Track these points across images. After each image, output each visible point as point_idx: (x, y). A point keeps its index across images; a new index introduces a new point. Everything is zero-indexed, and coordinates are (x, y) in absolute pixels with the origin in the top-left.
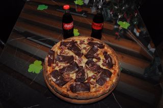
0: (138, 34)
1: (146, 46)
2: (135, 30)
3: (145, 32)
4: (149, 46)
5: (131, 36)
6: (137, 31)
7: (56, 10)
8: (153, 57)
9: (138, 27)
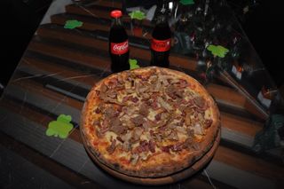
0: (239, 76)
1: (255, 96)
2: (234, 70)
3: (251, 72)
4: (260, 96)
5: (228, 79)
6: (238, 69)
7: (96, 38)
8: (268, 116)
9: (240, 63)
